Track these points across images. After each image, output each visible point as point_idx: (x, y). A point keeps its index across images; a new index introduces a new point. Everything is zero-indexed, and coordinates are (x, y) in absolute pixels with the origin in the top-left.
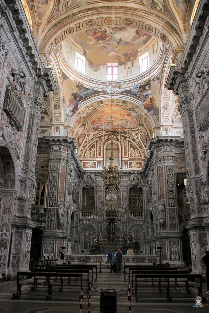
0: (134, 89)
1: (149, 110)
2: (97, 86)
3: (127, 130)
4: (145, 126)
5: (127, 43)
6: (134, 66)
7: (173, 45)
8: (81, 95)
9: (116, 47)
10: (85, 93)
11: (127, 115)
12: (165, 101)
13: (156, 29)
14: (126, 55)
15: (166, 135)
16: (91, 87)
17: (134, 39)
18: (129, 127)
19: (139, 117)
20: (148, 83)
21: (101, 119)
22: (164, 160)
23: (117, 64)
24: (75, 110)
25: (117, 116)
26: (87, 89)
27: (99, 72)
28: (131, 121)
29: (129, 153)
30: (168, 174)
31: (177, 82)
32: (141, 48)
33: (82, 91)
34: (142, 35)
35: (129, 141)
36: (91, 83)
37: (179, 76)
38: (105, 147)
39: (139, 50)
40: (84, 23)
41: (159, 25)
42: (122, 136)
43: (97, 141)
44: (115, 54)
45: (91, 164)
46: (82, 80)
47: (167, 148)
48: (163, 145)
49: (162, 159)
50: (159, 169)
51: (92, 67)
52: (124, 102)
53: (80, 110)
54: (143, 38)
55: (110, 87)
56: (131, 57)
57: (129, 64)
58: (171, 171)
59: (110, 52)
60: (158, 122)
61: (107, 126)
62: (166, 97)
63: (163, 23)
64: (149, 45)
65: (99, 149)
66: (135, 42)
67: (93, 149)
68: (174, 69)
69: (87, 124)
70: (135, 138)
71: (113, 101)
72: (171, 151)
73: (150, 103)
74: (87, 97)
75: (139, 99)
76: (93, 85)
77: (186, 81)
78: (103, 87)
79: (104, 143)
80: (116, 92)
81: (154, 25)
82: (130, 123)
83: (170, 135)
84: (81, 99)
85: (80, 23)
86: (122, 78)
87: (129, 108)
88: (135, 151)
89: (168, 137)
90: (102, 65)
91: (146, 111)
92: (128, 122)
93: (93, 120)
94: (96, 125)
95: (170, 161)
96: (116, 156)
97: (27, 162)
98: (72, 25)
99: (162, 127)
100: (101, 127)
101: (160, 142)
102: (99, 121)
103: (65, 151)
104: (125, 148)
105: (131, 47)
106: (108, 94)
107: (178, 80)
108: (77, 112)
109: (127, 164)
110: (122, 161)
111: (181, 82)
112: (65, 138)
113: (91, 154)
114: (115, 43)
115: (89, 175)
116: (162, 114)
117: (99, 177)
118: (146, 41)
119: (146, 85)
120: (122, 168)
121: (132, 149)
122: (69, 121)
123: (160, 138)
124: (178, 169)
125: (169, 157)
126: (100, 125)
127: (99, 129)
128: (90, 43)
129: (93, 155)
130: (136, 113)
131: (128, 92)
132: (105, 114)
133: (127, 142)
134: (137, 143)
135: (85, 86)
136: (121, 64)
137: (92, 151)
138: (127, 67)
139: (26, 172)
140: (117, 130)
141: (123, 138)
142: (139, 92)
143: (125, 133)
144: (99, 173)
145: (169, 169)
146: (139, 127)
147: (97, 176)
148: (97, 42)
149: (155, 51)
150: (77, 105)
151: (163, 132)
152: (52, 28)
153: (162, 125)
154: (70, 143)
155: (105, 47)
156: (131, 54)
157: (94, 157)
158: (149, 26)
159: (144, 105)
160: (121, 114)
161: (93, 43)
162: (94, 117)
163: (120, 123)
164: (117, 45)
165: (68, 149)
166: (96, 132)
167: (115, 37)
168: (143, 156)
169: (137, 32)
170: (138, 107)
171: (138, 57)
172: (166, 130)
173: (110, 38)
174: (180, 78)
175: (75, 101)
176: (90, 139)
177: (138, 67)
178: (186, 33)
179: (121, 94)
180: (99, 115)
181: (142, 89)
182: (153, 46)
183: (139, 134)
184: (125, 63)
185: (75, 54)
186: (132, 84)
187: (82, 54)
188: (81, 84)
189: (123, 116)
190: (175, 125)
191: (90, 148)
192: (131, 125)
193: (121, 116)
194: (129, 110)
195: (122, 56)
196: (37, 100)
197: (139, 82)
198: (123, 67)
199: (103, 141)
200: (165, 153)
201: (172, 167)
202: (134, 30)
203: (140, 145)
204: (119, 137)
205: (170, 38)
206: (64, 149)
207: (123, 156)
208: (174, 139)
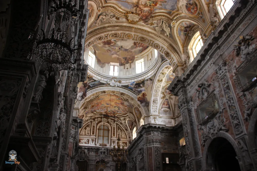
0: (131, 85)
1: (141, 102)
2: (102, 79)
3: (117, 115)
4: (134, 113)
5: (126, 50)
6: (132, 67)
7: (174, 60)
8: (89, 84)
9: (118, 52)
10: (93, 83)
11: (121, 104)
12: (155, 97)
13: (162, 47)
14: (126, 59)
15: (154, 123)
16: (98, 79)
17: (132, 48)
18: (120, 113)
19: (131, 106)
20: (143, 82)
21: (99, 105)
22: (153, 142)
23: (118, 64)
24: (84, 96)
25: (113, 103)
26: (95, 81)
27: (104, 68)
28: (122, 109)
29: (117, 134)
30: (156, 153)
31: (178, 87)
32: (138, 56)
33: (91, 82)
34: (138, 46)
35: (117, 124)
36: (98, 76)
37: (181, 83)
38: (98, 127)
39: (136, 56)
40: (111, 35)
41: (165, 45)
42: (111, 119)
43: (91, 122)
44: (117, 56)
45: (85, 141)
46: (92, 73)
47: (155, 133)
48: (153, 131)
49: (151, 142)
50: (149, 149)
51: (100, 64)
52: (122, 94)
53: (87, 97)
54: (139, 48)
55: (113, 81)
56: (129, 61)
57: (127, 65)
58: (158, 151)
59: (113, 54)
60: (148, 112)
61: (102, 111)
62: (156, 94)
63: (167, 44)
64: (144, 54)
65: (93, 128)
66: (133, 50)
67: (88, 129)
68: (178, 78)
69: (88, 108)
70: (123, 122)
71: (113, 92)
72: (158, 136)
73: (142, 97)
74: (94, 86)
75: (134, 93)
76: (99, 78)
77: (185, 87)
78: (107, 81)
79: (97, 124)
80: (117, 86)
81: (161, 45)
82: (121, 110)
83: (157, 123)
84: (89, 87)
85: (108, 34)
86: (122, 76)
87: (124, 99)
88: (122, 132)
89: (156, 124)
90: (107, 63)
91: (139, 103)
92: (120, 109)
93: (93, 105)
94: (94, 109)
95: (157, 143)
96: (107, 136)
97: (65, 140)
98: (103, 35)
99: (151, 116)
100: (97, 111)
101: (150, 128)
102: (97, 106)
103: (74, 129)
104: (114, 130)
105: (130, 54)
106: (111, 86)
107: (179, 86)
108: (85, 98)
109: (115, 143)
110: (111, 140)
111: (182, 87)
112: (75, 118)
113: (85, 132)
114: (117, 48)
115: (83, 150)
116: (152, 106)
117: (91, 152)
118: (141, 51)
119: (141, 83)
120: (111, 146)
121: (120, 130)
122: (78, 104)
123: (151, 125)
124: (163, 150)
125: (157, 140)
126: (97, 109)
127: (95, 112)
128: (99, 45)
129: (88, 133)
130: (129, 103)
131: (126, 87)
132: (104, 101)
133: (116, 125)
134: (124, 126)
135: (94, 78)
136: (121, 64)
137: (87, 130)
138: (126, 68)
139: (64, 148)
140: (109, 114)
141: (113, 121)
142: (134, 87)
143: (114, 117)
144: (92, 149)
145: (157, 149)
146: (128, 114)
147: (90, 151)
148: (104, 46)
149: (149, 59)
150: (86, 92)
151: (152, 120)
152: (88, 34)
153: (152, 115)
154: (78, 123)
155: (110, 51)
156: (129, 58)
157: (88, 135)
158: (157, 44)
159: (138, 98)
160: (116, 102)
161: (101, 46)
162: (95, 102)
163: (113, 109)
164: (119, 50)
165: (76, 128)
166: (92, 115)
167: (118, 44)
168: (128, 137)
169: (134, 43)
170: (132, 99)
171: (134, 61)
172: (155, 118)
173: (114, 44)
174: (181, 85)
175: (84, 89)
176: (86, 119)
177: (134, 69)
178: (184, 55)
179: (120, 87)
180: (99, 101)
181: (137, 86)
182: (148, 55)
183: (127, 120)
184: (124, 65)
185: (88, 52)
186: (129, 81)
187: (93, 53)
188: (91, 76)
189: (117, 104)
190: (161, 115)
191: (86, 127)
192: (122, 111)
193: (115, 104)
194: (123, 100)
195: (122, 59)
196: (75, 88)
197: (136, 80)
198: (122, 67)
199: (97, 122)
200: (154, 137)
201: (159, 148)
202: (133, 42)
203: (126, 128)
204: (110, 120)
205: (172, 55)
206: (73, 128)
207: (113, 136)
208: (161, 126)
